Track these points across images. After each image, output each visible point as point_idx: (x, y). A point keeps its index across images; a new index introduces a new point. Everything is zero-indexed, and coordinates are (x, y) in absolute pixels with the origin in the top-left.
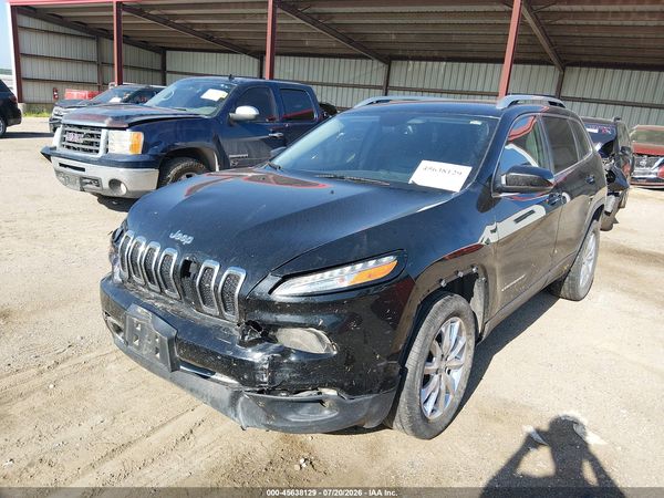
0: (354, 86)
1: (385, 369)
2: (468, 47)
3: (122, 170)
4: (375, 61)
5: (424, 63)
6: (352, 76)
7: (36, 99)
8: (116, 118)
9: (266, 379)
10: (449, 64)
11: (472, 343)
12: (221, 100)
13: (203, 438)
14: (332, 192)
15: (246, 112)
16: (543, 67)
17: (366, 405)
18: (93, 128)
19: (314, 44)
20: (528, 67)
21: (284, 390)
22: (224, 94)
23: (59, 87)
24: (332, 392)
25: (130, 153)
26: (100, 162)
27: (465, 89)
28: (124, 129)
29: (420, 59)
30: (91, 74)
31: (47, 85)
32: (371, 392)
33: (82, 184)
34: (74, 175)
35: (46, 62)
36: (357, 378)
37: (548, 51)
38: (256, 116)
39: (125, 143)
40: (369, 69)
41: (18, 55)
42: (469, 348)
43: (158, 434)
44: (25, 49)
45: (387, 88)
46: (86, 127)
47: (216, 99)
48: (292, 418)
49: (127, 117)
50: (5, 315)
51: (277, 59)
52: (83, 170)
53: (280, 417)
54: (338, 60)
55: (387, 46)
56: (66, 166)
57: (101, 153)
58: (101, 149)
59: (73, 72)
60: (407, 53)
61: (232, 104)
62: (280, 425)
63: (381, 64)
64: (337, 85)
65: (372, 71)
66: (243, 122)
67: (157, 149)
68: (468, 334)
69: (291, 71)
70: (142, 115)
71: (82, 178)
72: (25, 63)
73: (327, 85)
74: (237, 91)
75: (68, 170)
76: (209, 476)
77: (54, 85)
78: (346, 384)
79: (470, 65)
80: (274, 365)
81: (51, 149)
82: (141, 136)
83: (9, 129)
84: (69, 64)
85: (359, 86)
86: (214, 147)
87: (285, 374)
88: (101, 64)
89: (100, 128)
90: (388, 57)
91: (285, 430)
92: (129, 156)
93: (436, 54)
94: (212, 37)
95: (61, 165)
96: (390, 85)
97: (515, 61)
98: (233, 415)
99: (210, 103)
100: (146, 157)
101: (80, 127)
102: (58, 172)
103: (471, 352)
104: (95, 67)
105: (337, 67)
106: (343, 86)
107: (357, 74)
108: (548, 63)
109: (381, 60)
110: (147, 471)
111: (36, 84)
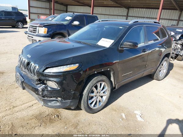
0: (118, 16)
1: (74, 94)
2: (152, 4)
3: (42, 38)
4: (124, 8)
5: (139, 9)
6: (117, 13)
7: (34, 18)
8: (41, 24)
9: (41, 94)
10: (146, 9)
11: (109, 89)
12: (70, 19)
13: (34, 107)
14: (73, 46)
15: (76, 23)
16: (175, 11)
17: (69, 103)
18: (35, 27)
19: (107, 3)
20: (170, 11)
21: (46, 97)
22: (71, 18)
23: (39, 15)
24: (60, 99)
25: (44, 33)
26: (37, 36)
27: (151, 17)
28: (42, 27)
29: (138, 8)
30: (48, 12)
31: (37, 14)
32: (70, 99)
33: (33, 41)
34: (31, 39)
35: (36, 8)
36: (66, 95)
37: (176, 6)
38: (79, 24)
39: (43, 31)
40: (123, 10)
41: (29, 6)
42: (108, 91)
43: (24, 105)
44: (31, 5)
45: (127, 16)
46: (34, 26)
47: (69, 19)
48: (49, 104)
49: (44, 24)
50: (3, 73)
51: (95, 7)
52: (33, 37)
53: (46, 104)
54: (114, 8)
55: (128, 4)
56: (29, 36)
57: (37, 33)
58: (37, 32)
59: (43, 11)
60: (134, 6)
61: (72, 21)
62: (47, 106)
63: (126, 9)
64: (113, 15)
65: (124, 11)
66: (75, 26)
67: (51, 33)
68: (108, 87)
69: (101, 11)
70: (48, 23)
71: (33, 40)
72: (31, 9)
73: (110, 15)
74: (75, 17)
75: (30, 37)
76: (31, 116)
77: (38, 15)
78: (62, 97)
79: (152, 10)
80: (43, 90)
81: (26, 32)
82: (47, 29)
83: (24, 26)
84: (42, 9)
85: (119, 16)
86: (67, 32)
87: (46, 93)
88: (50, 9)
89: (37, 27)
90: (128, 7)
91: (48, 107)
92: (43, 34)
93: (142, 6)
94: (79, 2)
95: (28, 36)
96: (128, 15)
97: (163, 9)
98: (40, 102)
99: (67, 20)
100: (48, 35)
101: (33, 26)
102: (28, 38)
103: (109, 92)
104: (49, 10)
105: (113, 10)
106: (115, 15)
107: (119, 12)
108: (176, 9)
109: (126, 8)
110: (17, 113)
111: (34, 14)
